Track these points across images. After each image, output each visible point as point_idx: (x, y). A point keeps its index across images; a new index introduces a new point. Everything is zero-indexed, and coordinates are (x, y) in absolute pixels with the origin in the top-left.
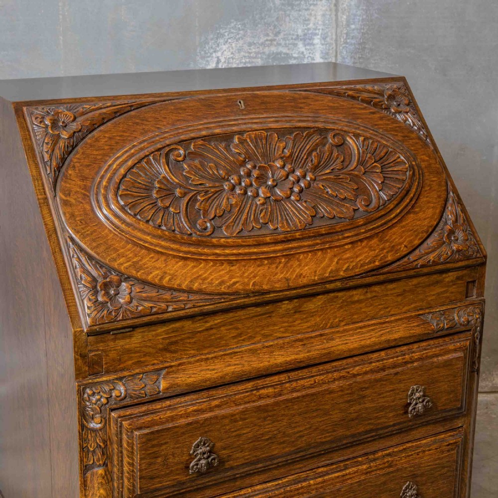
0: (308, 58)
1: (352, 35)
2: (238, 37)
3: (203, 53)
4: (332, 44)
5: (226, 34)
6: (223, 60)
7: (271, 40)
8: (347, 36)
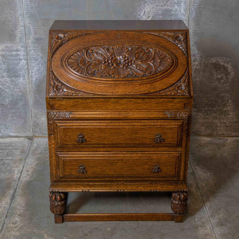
0: (178, 11)
1: (196, 2)
2: (152, 3)
3: (139, 9)
4: (188, 6)
5: (148, 2)
6: (146, 12)
7: (165, 4)
8: (194, 2)
